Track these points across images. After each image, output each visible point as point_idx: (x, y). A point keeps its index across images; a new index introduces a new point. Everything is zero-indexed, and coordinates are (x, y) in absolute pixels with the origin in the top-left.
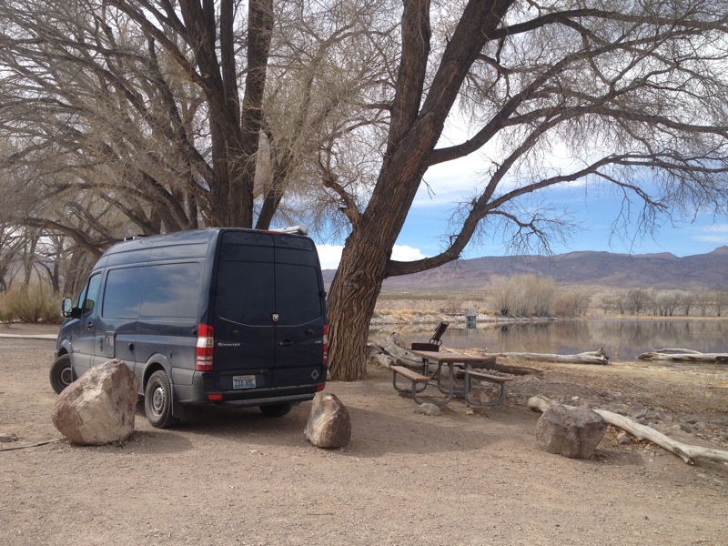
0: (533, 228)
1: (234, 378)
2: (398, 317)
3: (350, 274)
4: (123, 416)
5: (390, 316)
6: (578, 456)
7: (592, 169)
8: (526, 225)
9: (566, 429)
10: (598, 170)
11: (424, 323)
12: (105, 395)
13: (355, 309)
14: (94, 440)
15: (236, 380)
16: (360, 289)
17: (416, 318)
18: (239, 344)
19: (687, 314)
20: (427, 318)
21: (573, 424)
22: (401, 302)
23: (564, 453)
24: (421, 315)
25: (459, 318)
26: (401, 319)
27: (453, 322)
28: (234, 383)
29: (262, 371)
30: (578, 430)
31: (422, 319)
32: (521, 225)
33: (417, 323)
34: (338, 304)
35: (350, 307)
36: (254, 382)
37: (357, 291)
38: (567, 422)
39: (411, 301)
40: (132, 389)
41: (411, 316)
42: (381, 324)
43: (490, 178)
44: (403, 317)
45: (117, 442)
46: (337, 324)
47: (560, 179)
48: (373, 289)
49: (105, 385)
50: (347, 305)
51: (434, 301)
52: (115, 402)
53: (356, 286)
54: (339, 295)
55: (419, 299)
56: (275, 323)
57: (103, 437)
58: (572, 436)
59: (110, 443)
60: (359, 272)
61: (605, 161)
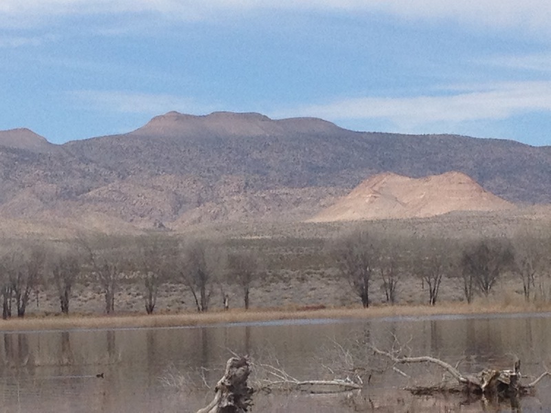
19: (65, 309)
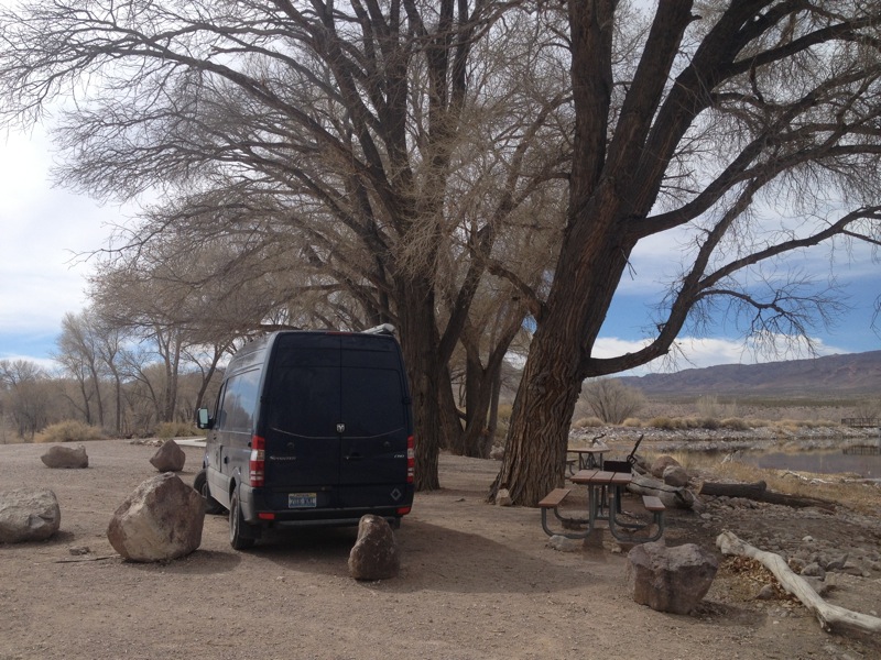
0: (778, 309)
1: (290, 495)
2: (777, 429)
3: (534, 376)
4: (173, 532)
5: (764, 429)
6: (669, 610)
7: (837, 228)
8: (766, 307)
9: (652, 572)
10: (848, 227)
11: (815, 438)
12: (146, 510)
13: (543, 418)
14: (139, 556)
15: (292, 498)
16: (547, 393)
17: (802, 431)
18: (294, 458)
20: (821, 431)
21: (662, 566)
22: (793, 410)
23: (652, 604)
24: (810, 427)
25: (870, 431)
26: (781, 432)
27: (860, 437)
28: (290, 501)
29: (323, 489)
30: (668, 575)
31: (812, 433)
32: (760, 307)
33: (804, 438)
34: (522, 413)
35: (537, 416)
36: (315, 501)
37: (544, 396)
38: (656, 563)
39: (808, 409)
40: (187, 504)
41: (795, 428)
42: (750, 439)
43: (698, 250)
44: (784, 431)
45: (165, 560)
46: (521, 437)
47: (793, 244)
48: (564, 393)
49: (148, 499)
50: (532, 412)
51: (842, 408)
52: (160, 516)
53: (542, 390)
54: (524, 401)
55: (820, 406)
56: (339, 434)
57: (149, 554)
58: (659, 581)
59: (157, 561)
60: (545, 373)
61: (853, 216)
